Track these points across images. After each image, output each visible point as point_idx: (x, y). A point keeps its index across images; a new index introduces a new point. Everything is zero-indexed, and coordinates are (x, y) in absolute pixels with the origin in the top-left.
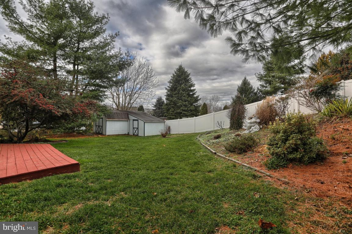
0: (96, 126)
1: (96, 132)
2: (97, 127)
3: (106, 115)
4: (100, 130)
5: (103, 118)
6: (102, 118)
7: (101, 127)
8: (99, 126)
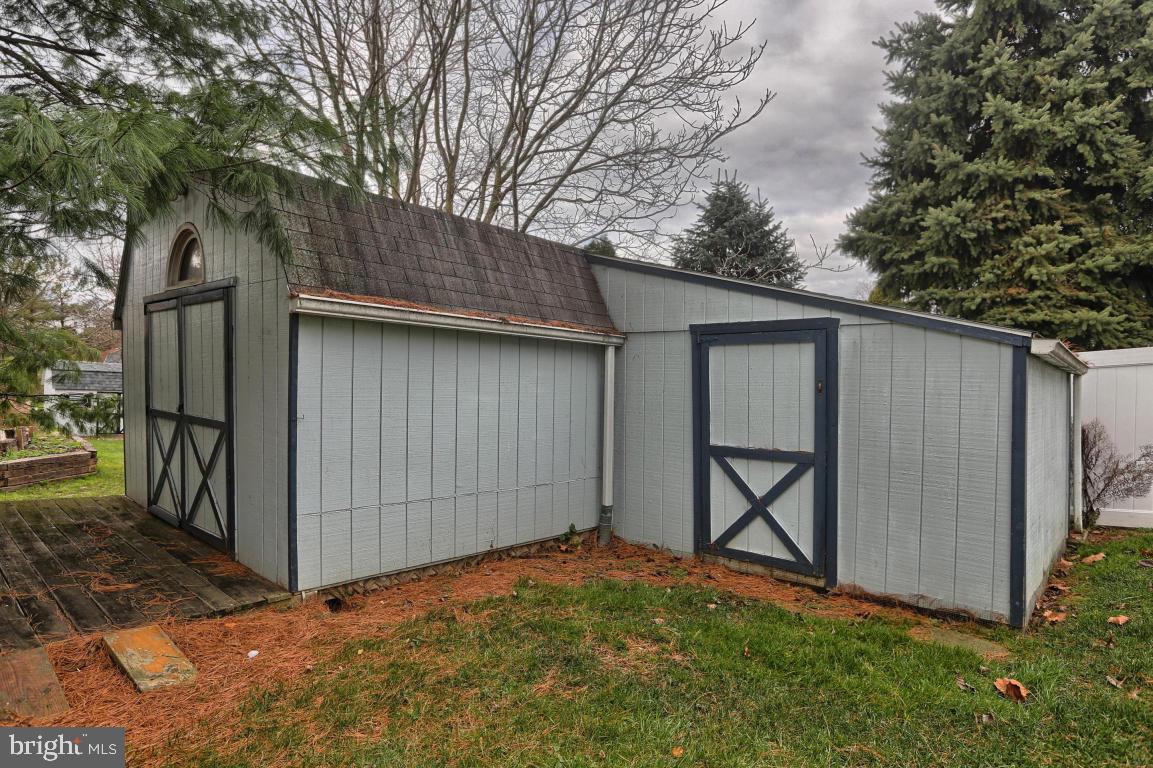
0: (152, 415)
1: (153, 500)
2: (167, 430)
3: (292, 227)
4: (195, 478)
5: (242, 296)
6: (225, 293)
7: (207, 439)
8: (184, 421)
